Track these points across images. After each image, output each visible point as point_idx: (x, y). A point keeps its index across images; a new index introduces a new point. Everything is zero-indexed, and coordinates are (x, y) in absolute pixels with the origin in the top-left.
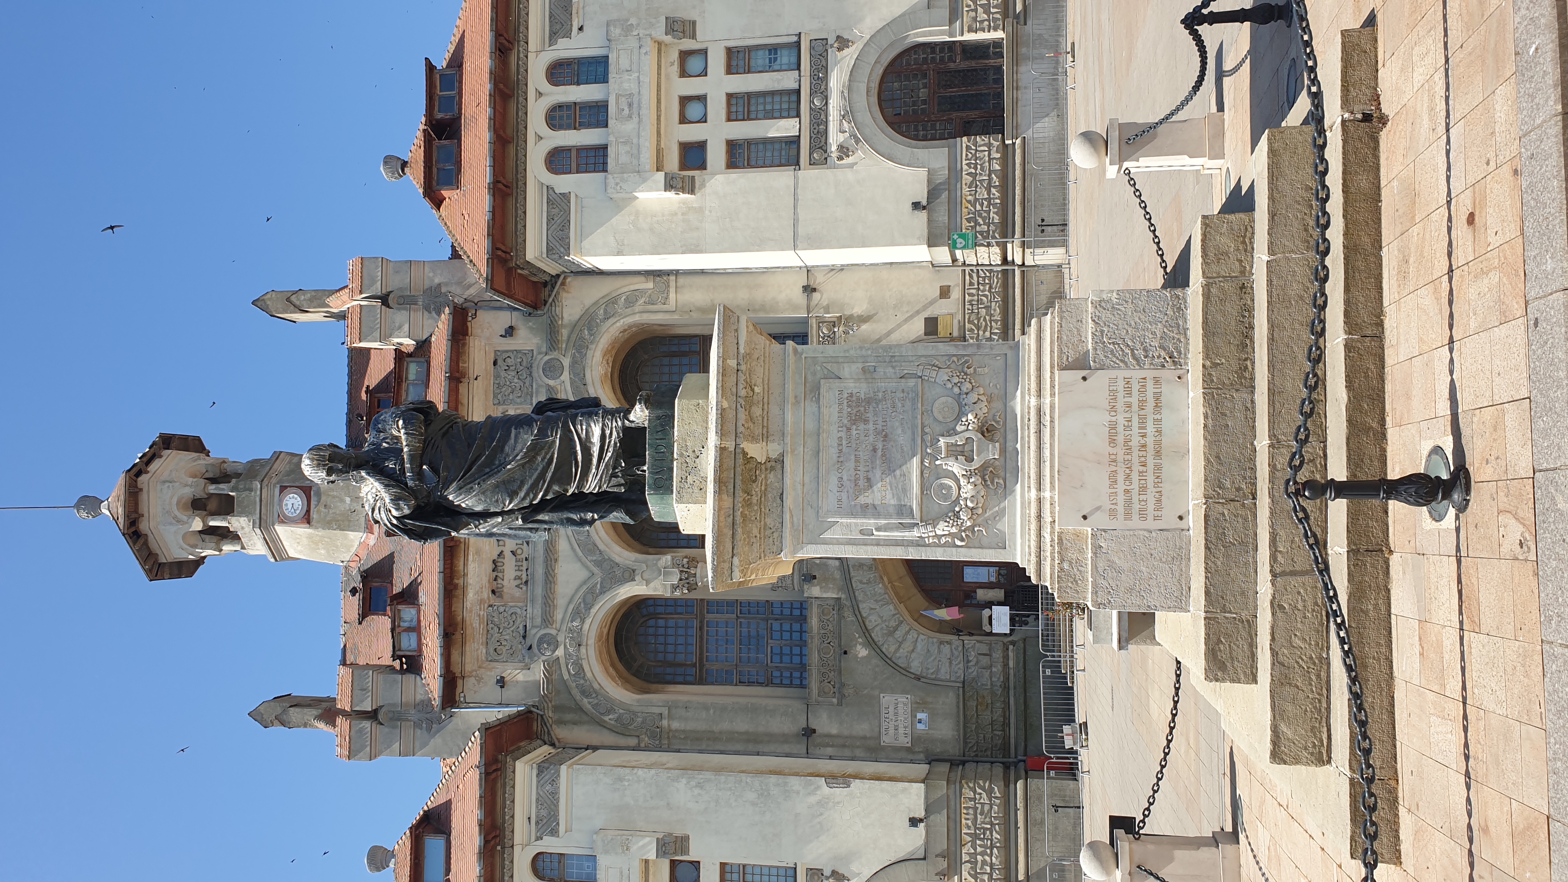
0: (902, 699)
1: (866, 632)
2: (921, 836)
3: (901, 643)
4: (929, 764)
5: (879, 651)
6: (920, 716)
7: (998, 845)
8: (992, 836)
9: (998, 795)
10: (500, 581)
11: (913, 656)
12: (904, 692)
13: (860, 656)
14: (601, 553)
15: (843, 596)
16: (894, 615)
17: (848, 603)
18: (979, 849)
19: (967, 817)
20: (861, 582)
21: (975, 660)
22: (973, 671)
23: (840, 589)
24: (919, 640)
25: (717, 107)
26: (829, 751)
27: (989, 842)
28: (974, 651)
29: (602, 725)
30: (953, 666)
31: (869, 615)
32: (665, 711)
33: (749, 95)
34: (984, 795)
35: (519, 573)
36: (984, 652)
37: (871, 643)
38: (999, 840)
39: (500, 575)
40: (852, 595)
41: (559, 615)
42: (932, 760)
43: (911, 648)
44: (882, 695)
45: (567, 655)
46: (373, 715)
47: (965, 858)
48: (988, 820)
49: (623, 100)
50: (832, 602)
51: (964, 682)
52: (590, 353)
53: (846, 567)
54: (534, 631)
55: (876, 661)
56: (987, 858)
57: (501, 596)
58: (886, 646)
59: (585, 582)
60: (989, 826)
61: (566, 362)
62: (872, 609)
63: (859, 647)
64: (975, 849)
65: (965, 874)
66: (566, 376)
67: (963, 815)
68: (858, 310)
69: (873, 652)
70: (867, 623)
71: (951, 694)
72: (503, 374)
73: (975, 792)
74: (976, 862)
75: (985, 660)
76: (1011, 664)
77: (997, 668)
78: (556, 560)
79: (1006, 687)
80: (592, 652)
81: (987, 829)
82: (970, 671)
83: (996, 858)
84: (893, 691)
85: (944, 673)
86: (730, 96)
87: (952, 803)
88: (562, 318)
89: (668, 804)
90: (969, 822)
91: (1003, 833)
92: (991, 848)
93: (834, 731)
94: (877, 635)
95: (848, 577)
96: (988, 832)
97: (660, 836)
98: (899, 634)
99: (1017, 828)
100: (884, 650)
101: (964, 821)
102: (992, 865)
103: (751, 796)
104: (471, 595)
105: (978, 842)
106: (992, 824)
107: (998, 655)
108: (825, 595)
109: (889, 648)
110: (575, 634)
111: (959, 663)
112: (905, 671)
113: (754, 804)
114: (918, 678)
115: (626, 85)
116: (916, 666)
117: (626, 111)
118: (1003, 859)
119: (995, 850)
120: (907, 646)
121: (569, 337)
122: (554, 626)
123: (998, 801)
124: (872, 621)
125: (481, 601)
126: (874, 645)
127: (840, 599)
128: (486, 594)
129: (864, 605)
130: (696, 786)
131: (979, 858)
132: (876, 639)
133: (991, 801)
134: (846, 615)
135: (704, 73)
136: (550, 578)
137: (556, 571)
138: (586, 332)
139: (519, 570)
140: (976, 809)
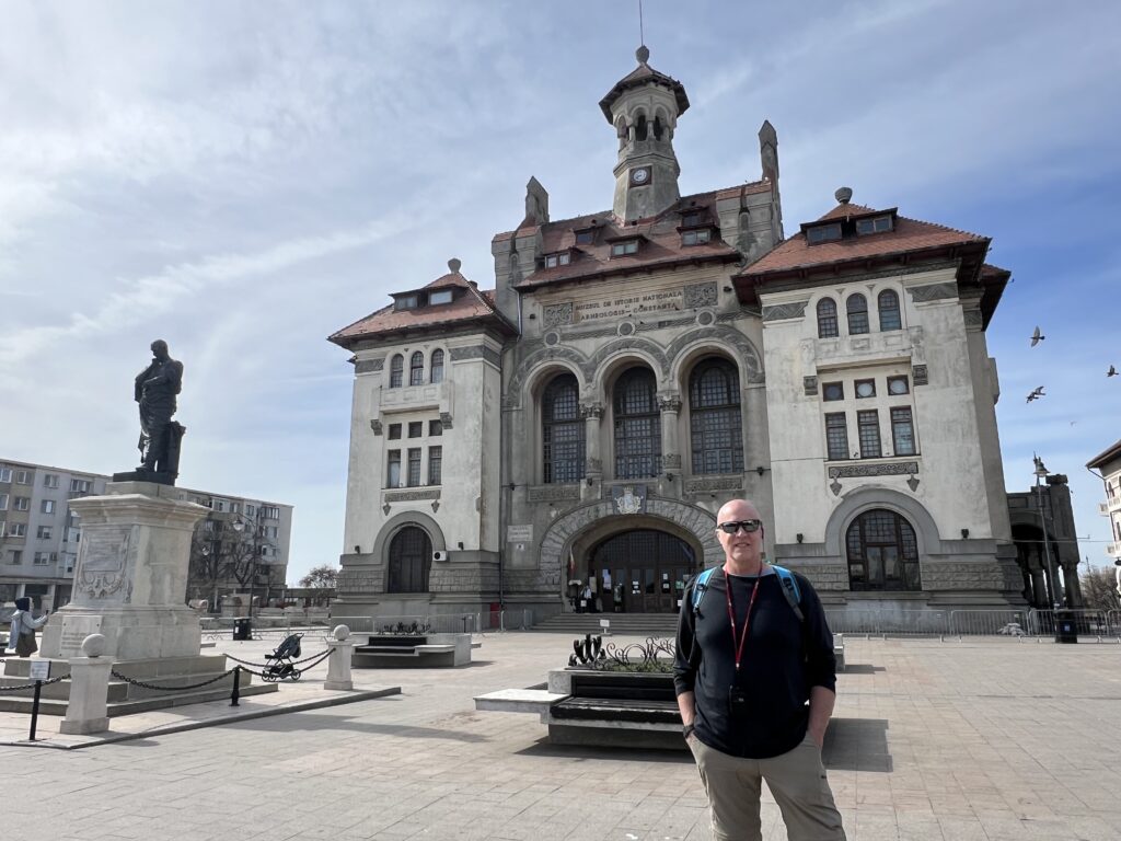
0: (531, 536)
1: (563, 516)
2: (455, 549)
3: (558, 535)
4: (500, 552)
5: (554, 523)
6: (523, 547)
7: (452, 588)
9: (475, 588)
10: (585, 307)
11: (552, 542)
12: (534, 538)
13: (551, 512)
14: (600, 362)
15: (581, 502)
16: (572, 531)
17: (577, 505)
18: (450, 578)
20: (589, 512)
21: (550, 576)
22: (545, 576)
23: (585, 499)
24: (561, 546)
25: (867, 404)
26: (504, 498)
27: (453, 584)
28: (556, 577)
29: (513, 375)
30: (548, 565)
31: (572, 517)
32: (520, 407)
33: (877, 424)
34: (475, 580)
35: (589, 318)
36: (555, 581)
39: (589, 306)
40: (583, 506)
41: (567, 343)
42: (501, 554)
44: (531, 525)
45: (547, 350)
46: (514, 251)
48: (463, 583)
49: (865, 343)
50: (579, 496)
51: (539, 570)
52: (716, 339)
53: (597, 503)
55: (549, 521)
56: (446, 583)
57: (577, 309)
58: (556, 527)
59: (584, 355)
60: (460, 584)
61: (710, 326)
62: (575, 518)
63: (555, 512)
65: (439, 571)
66: (702, 327)
69: (553, 520)
70: (568, 516)
71: (533, 563)
72: (703, 289)
73: (475, 576)
74: (444, 577)
75: (550, 581)
76: (550, 596)
77: (547, 588)
78: (597, 337)
79: (538, 593)
80: (549, 363)
82: (545, 573)
83: (446, 588)
84: (534, 531)
85: (544, 558)
86: (876, 411)
87: (469, 565)
88: (737, 320)
89: (467, 416)
92: (450, 585)
93: (515, 500)
94: (561, 522)
95: (592, 504)
96: (457, 583)
97: (451, 414)
98: (563, 533)
100: (554, 526)
102: (443, 585)
107: (554, 588)
108: (582, 491)
109: (556, 529)
110: (557, 353)
111: (550, 569)
112: (544, 537)
114: (541, 545)
115: (875, 344)
116: (546, 543)
117: (858, 346)
120: (557, 539)
121: (725, 325)
122: (561, 341)
124: (569, 519)
125: (574, 299)
126: (557, 520)
127: (580, 500)
129: (577, 514)
131: (446, 579)
132: (559, 521)
133: (472, 584)
134: (572, 504)
135: (891, 393)
136: (586, 335)
137: (590, 338)
139: (592, 317)
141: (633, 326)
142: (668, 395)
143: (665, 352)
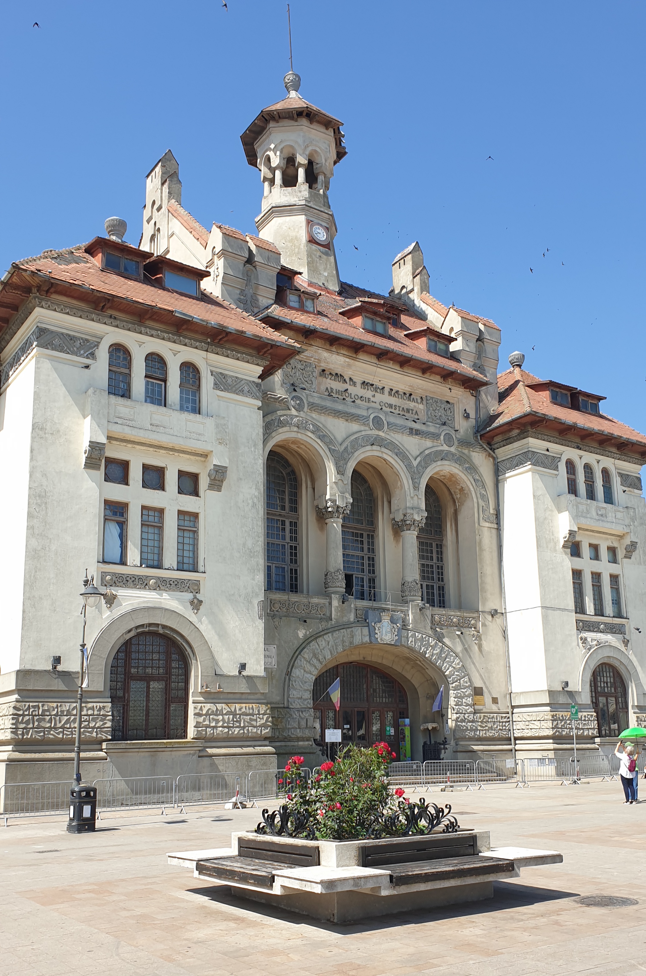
0: (274, 662)
1: (314, 637)
2: (229, 672)
3: (309, 662)
5: (303, 646)
7: (230, 732)
8: (236, 727)
9: (263, 732)
10: (330, 377)
11: (302, 671)
12: (278, 664)
13: (299, 632)
14: (353, 453)
15: (333, 622)
16: (325, 658)
17: (329, 626)
18: (226, 717)
19: (247, 708)
20: (344, 636)
21: (303, 716)
22: (296, 715)
23: (337, 621)
24: (312, 676)
27: (232, 725)
28: (309, 716)
30: (297, 700)
31: (325, 640)
34: (263, 721)
35: (334, 391)
36: (308, 723)
37: (307, 641)
38: (233, 733)
39: (333, 378)
40: (336, 628)
41: (315, 415)
43: (307, 670)
44: (275, 646)
45: (292, 417)
47: (219, 706)
48: (246, 724)
49: (604, 511)
50: (328, 614)
51: (288, 708)
52: (457, 466)
53: (351, 626)
54: (304, 394)
55: (296, 644)
56: (220, 724)
57: (321, 375)
58: (307, 651)
60: (242, 725)
61: (453, 449)
62: (329, 642)
63: (304, 631)
64: (226, 714)
65: (208, 706)
66: (446, 447)
67: (247, 705)
68: (484, 643)
69: (301, 642)
70: (321, 638)
71: (278, 698)
72: (443, 406)
73: (264, 714)
74: (217, 715)
75: (303, 725)
76: (301, 743)
77: (299, 733)
78: (347, 420)
79: (290, 739)
80: (293, 435)
81: (240, 724)
82: (296, 712)
83: (221, 731)
84: (278, 655)
85: (294, 693)
86: (601, 575)
87: (252, 697)
88: (473, 451)
89: (241, 479)
90: (243, 710)
91: (238, 736)
92: (228, 727)
94: (313, 645)
95: (346, 626)
96: (238, 724)
97: (227, 470)
98: (315, 661)
99: (241, 747)
100: (305, 650)
101: (244, 705)
102: (215, 727)
103: (249, 543)
104: (325, 354)
105: (231, 717)
106: (244, 727)
107: (307, 734)
108: (333, 609)
109: (307, 653)
110: (304, 425)
111: (300, 705)
112: (292, 664)
113: (244, 545)
114: (289, 674)
115: (610, 514)
116: (296, 672)
117: (599, 513)
118: (221, 736)
119: (226, 730)
120: (308, 667)
121: (464, 453)
122: (309, 411)
123: (259, 732)
124: (322, 642)
125: (319, 361)
126: (306, 642)
127: (331, 620)
128: (323, 365)
129: (330, 637)
130: (254, 503)
131: (220, 717)
132: (311, 644)
133: (259, 726)
134: (323, 623)
135: (609, 561)
136: (337, 414)
137: (340, 419)
138: (467, 465)
139: (336, 392)
140: (253, 715)
141: (385, 422)
142: (418, 513)
143: (415, 463)
